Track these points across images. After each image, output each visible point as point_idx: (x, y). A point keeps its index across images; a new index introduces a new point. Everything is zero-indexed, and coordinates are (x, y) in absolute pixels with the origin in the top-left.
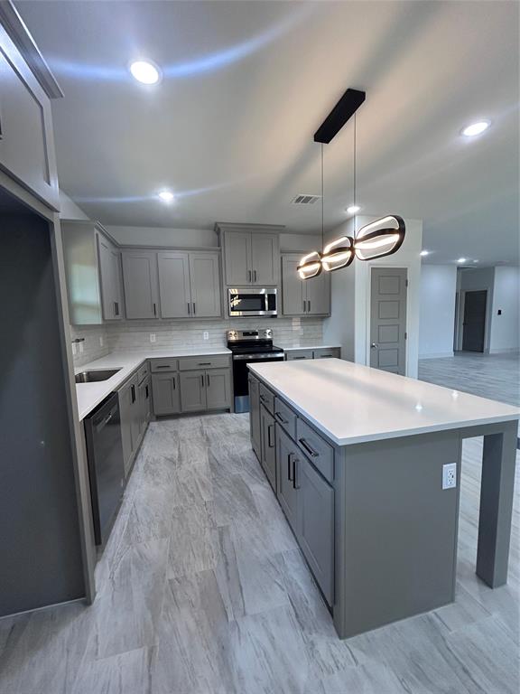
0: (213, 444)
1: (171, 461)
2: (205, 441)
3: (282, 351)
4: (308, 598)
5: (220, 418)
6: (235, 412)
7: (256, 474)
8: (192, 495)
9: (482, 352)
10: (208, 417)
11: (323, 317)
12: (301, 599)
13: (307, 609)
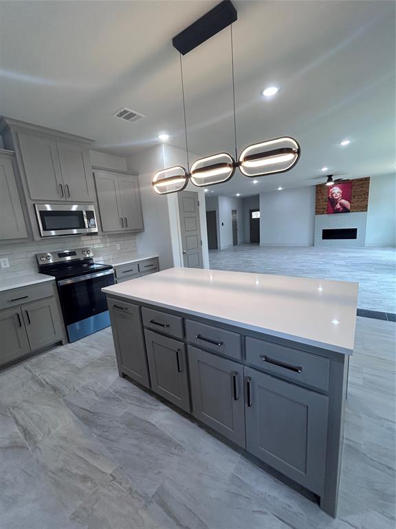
0: (67, 392)
1: (15, 447)
2: (53, 392)
3: (111, 268)
4: (288, 501)
5: (53, 356)
6: (69, 342)
7: (145, 402)
8: (85, 479)
9: (217, 248)
10: (34, 360)
11: (138, 231)
12: (284, 508)
13: (295, 513)
